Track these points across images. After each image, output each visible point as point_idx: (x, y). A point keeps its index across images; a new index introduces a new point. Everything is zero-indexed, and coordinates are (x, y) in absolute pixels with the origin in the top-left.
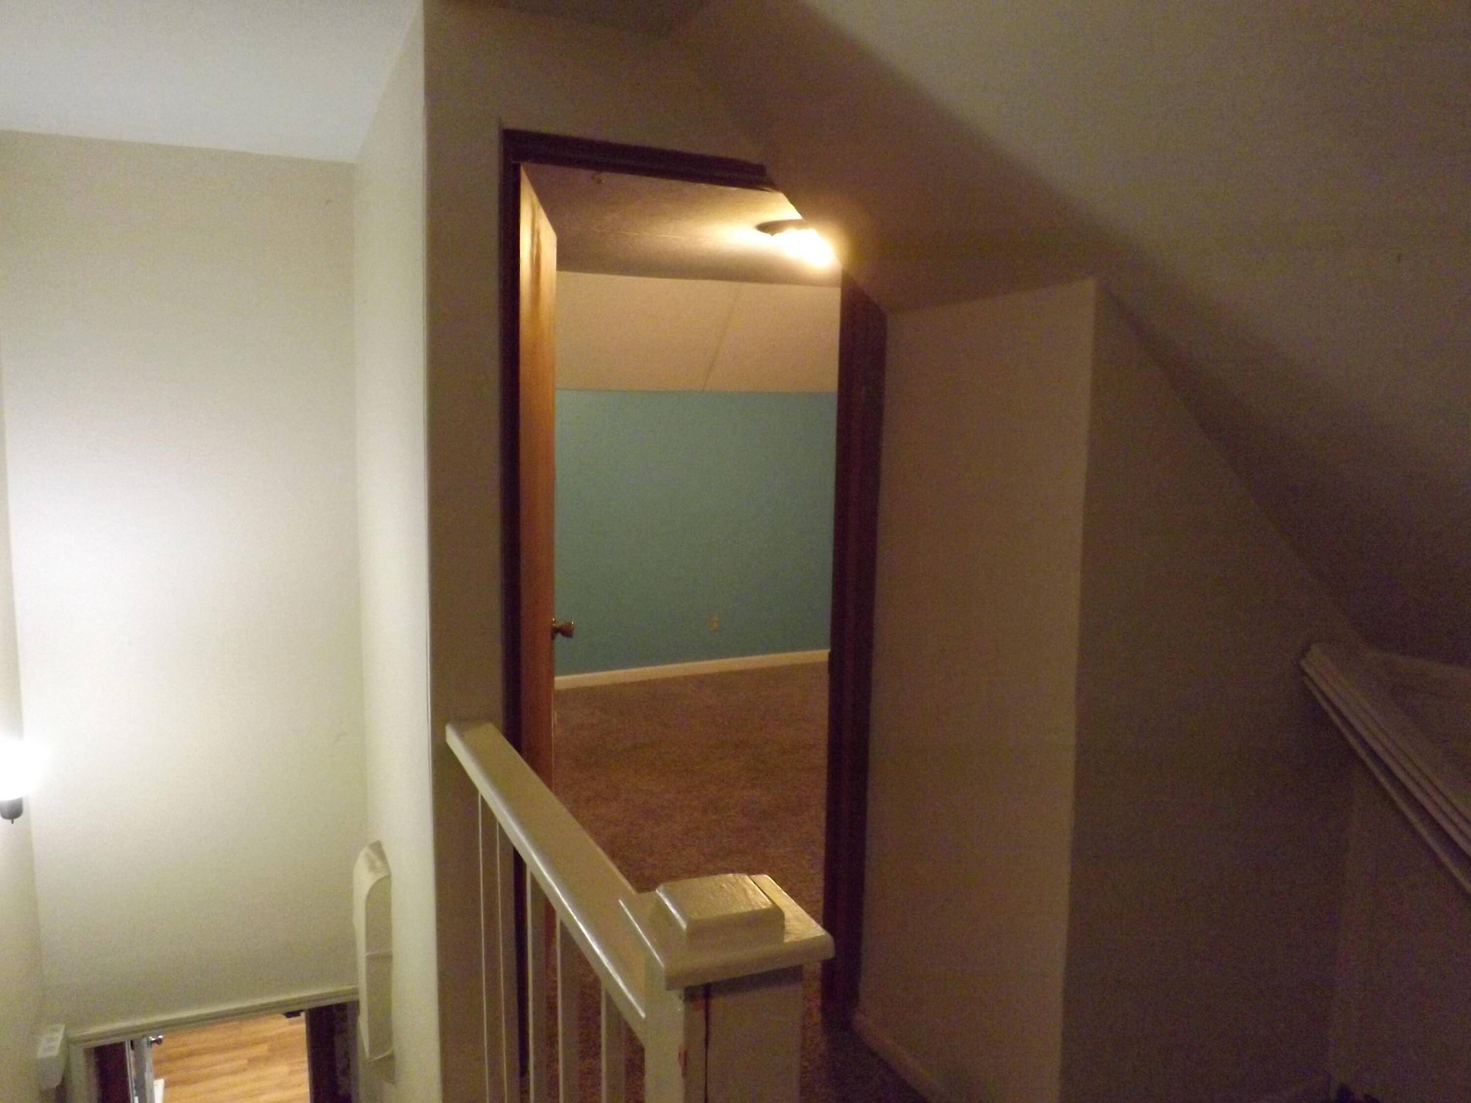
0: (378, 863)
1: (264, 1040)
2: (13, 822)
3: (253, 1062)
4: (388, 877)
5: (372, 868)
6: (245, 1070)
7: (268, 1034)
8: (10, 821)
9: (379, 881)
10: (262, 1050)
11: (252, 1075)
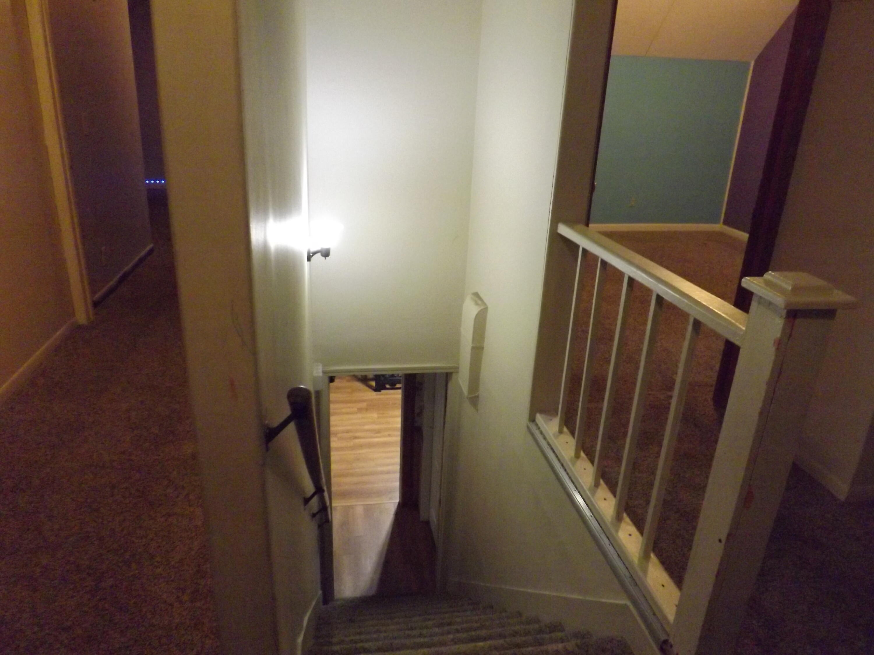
0: (480, 302)
1: (364, 401)
2: (325, 259)
3: (360, 410)
4: (486, 309)
5: (477, 304)
6: (357, 413)
7: (365, 398)
8: (324, 258)
9: (482, 310)
10: (364, 405)
11: (360, 415)
